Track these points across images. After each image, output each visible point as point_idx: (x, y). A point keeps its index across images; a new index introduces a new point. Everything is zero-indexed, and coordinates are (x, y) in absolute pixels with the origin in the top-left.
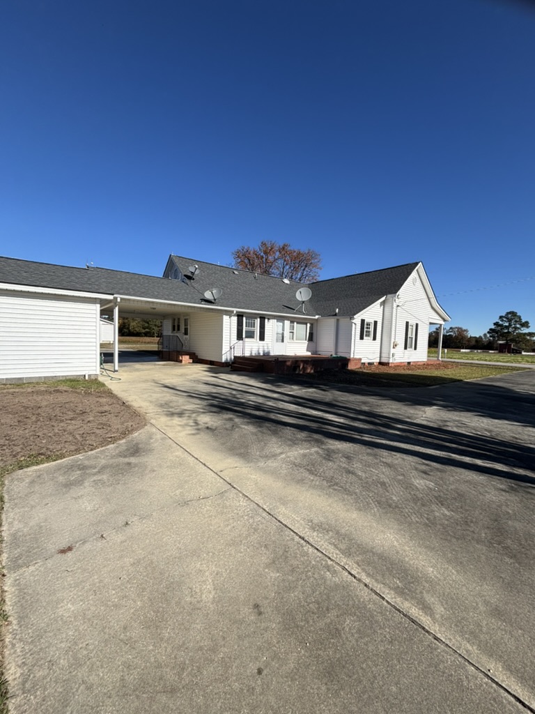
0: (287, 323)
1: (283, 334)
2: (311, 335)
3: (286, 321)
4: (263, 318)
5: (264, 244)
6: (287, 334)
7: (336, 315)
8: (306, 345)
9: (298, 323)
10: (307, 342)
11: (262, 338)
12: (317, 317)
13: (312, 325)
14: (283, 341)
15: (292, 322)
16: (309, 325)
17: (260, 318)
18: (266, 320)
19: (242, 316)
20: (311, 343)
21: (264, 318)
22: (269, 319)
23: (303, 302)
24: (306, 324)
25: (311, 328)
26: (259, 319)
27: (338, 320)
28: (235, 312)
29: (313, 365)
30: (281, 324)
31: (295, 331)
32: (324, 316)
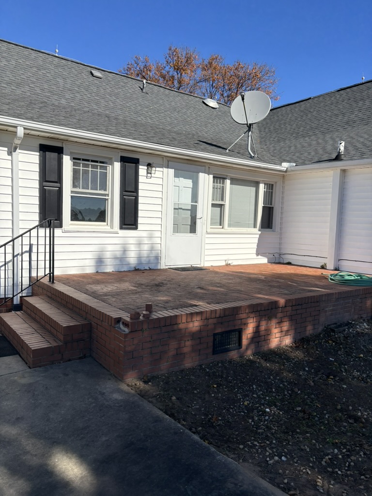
0: (206, 180)
1: (194, 210)
2: (268, 212)
3: (202, 176)
4: (130, 162)
5: (173, 53)
6: (205, 211)
7: (338, 158)
8: (255, 240)
9: (234, 181)
10: (256, 231)
11: (129, 219)
12: (285, 165)
13: (270, 187)
14: (193, 229)
15: (219, 178)
16: (262, 187)
17: (124, 160)
18: (142, 170)
19: (59, 151)
20: (268, 232)
21: (136, 162)
22: (149, 165)
23: (250, 126)
24: (256, 184)
25: (269, 196)
26: (117, 166)
27: (344, 171)
28: (20, 132)
29: (291, 319)
30: (189, 183)
31: (227, 203)
32: (304, 164)
